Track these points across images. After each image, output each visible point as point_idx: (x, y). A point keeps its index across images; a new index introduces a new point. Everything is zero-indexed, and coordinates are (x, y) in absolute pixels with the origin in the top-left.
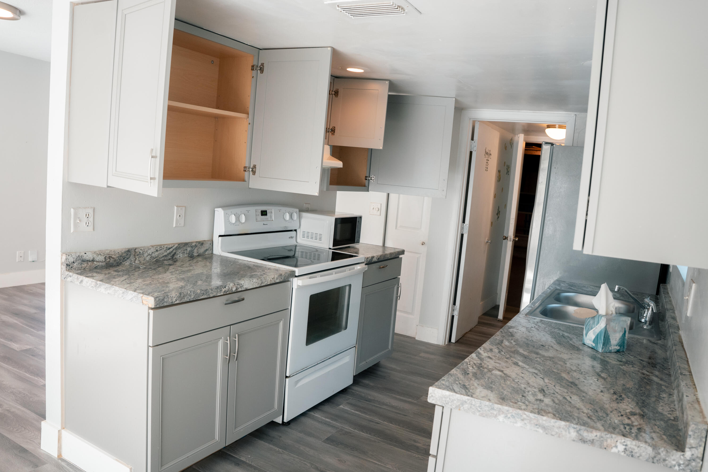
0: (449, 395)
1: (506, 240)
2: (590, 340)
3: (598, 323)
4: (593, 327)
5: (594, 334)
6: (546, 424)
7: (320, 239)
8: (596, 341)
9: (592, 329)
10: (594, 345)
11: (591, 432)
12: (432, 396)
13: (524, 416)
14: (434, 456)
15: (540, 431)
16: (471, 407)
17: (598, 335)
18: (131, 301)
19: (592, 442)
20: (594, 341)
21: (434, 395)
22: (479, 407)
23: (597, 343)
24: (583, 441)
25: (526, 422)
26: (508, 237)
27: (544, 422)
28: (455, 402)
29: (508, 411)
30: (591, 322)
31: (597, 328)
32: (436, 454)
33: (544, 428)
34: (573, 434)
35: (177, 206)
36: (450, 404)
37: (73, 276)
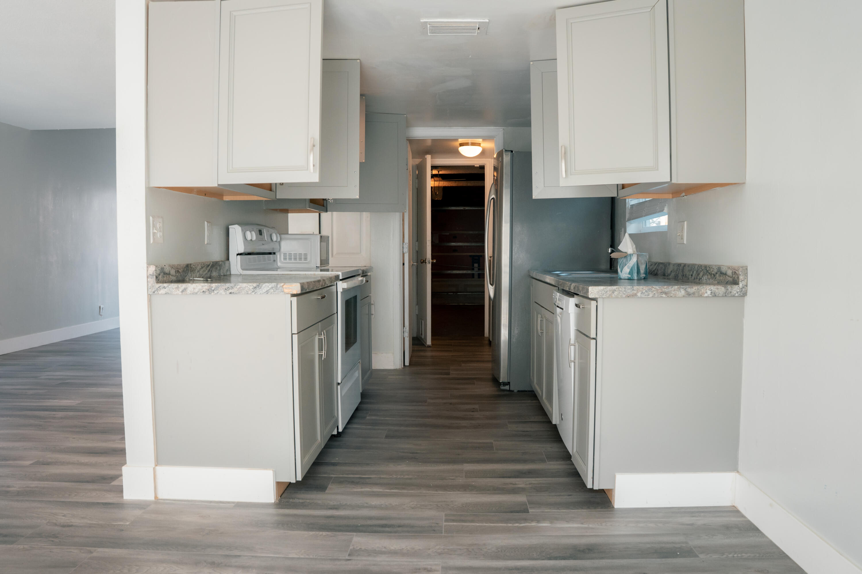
0: (604, 289)
1: (424, 263)
2: (626, 274)
3: (631, 260)
4: (627, 263)
5: (628, 268)
6: (666, 290)
7: (306, 259)
8: (631, 273)
9: (626, 265)
10: (629, 276)
11: (692, 288)
12: (592, 293)
13: (653, 289)
14: (594, 339)
15: (664, 296)
16: (619, 293)
17: (632, 268)
18: (267, 293)
19: (694, 293)
20: (629, 274)
22: (624, 291)
23: (633, 274)
24: (689, 295)
25: (654, 292)
26: (426, 260)
27: (665, 290)
28: (608, 292)
29: (643, 289)
30: (624, 261)
31: (630, 263)
32: (595, 337)
33: (666, 293)
34: (683, 292)
35: (207, 222)
36: (605, 295)
37: (170, 287)
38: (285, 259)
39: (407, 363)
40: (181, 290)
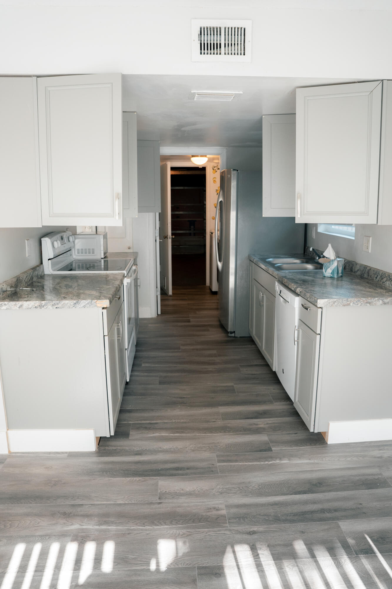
0: (328, 301)
1: (166, 238)
2: (329, 273)
3: (333, 264)
4: (330, 266)
5: (331, 270)
6: (370, 301)
7: (93, 253)
8: (333, 273)
9: (329, 267)
10: (332, 275)
11: (387, 299)
12: (319, 304)
13: (361, 300)
14: (319, 334)
15: (368, 305)
16: (338, 303)
17: (333, 269)
18: (85, 307)
19: (388, 303)
20: (331, 273)
21: (320, 303)
22: (342, 302)
23: (334, 274)
24: (385, 304)
25: (362, 303)
26: (167, 236)
27: (369, 301)
28: (331, 303)
29: (354, 300)
30: (328, 264)
31: (332, 267)
33: (369, 303)
34: (381, 302)
35: (27, 240)
36: (328, 305)
37: (9, 304)
38: (78, 253)
39: (159, 313)
40: (18, 307)
